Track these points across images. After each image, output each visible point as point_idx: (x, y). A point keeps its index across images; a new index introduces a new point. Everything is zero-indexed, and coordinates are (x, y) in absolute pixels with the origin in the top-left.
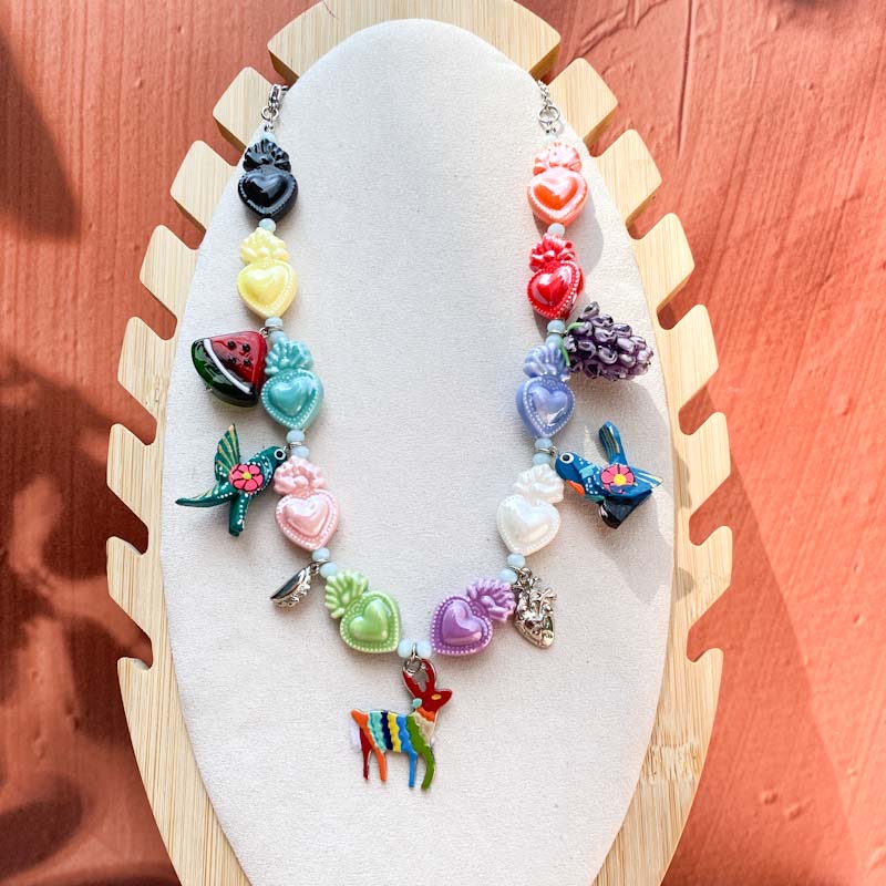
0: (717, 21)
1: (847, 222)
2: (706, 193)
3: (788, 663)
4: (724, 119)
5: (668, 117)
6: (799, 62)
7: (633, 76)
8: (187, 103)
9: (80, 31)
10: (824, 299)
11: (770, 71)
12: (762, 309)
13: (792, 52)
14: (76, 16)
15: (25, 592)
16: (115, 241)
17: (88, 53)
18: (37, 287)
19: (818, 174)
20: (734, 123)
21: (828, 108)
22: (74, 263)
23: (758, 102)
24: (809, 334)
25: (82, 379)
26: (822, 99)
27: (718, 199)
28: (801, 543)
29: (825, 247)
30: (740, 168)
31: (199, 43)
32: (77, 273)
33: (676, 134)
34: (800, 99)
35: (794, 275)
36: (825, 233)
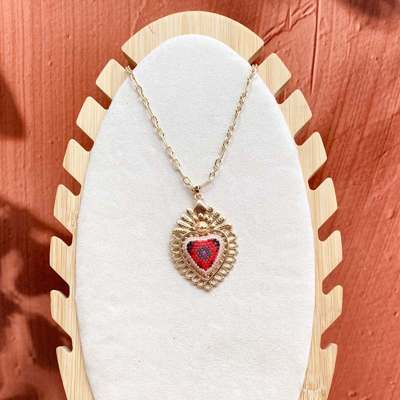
0: (330, 27)
1: (394, 125)
2: (325, 112)
3: (362, 334)
4: (334, 76)
5: (306, 75)
6: (371, 46)
7: (289, 55)
8: (73, 72)
9: (21, 39)
10: (382, 164)
11: (356, 51)
12: (351, 168)
13: (367, 42)
14: (19, 32)
15: (8, 302)
16: (42, 139)
17: (25, 49)
18: (6, 161)
19: (380, 102)
20: (338, 77)
21: (385, 69)
22: (23, 150)
23: (350, 66)
24: (374, 180)
25: (29, 204)
26: (382, 65)
27: (330, 115)
28: (369, 279)
29: (383, 137)
30: (341, 99)
31: (78, 43)
32: (25, 155)
33: (310, 83)
34: (371, 65)
35: (367, 151)
36: (383, 130)
